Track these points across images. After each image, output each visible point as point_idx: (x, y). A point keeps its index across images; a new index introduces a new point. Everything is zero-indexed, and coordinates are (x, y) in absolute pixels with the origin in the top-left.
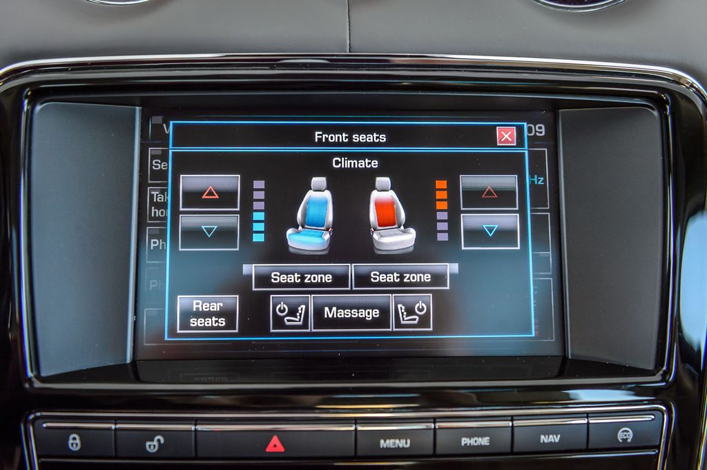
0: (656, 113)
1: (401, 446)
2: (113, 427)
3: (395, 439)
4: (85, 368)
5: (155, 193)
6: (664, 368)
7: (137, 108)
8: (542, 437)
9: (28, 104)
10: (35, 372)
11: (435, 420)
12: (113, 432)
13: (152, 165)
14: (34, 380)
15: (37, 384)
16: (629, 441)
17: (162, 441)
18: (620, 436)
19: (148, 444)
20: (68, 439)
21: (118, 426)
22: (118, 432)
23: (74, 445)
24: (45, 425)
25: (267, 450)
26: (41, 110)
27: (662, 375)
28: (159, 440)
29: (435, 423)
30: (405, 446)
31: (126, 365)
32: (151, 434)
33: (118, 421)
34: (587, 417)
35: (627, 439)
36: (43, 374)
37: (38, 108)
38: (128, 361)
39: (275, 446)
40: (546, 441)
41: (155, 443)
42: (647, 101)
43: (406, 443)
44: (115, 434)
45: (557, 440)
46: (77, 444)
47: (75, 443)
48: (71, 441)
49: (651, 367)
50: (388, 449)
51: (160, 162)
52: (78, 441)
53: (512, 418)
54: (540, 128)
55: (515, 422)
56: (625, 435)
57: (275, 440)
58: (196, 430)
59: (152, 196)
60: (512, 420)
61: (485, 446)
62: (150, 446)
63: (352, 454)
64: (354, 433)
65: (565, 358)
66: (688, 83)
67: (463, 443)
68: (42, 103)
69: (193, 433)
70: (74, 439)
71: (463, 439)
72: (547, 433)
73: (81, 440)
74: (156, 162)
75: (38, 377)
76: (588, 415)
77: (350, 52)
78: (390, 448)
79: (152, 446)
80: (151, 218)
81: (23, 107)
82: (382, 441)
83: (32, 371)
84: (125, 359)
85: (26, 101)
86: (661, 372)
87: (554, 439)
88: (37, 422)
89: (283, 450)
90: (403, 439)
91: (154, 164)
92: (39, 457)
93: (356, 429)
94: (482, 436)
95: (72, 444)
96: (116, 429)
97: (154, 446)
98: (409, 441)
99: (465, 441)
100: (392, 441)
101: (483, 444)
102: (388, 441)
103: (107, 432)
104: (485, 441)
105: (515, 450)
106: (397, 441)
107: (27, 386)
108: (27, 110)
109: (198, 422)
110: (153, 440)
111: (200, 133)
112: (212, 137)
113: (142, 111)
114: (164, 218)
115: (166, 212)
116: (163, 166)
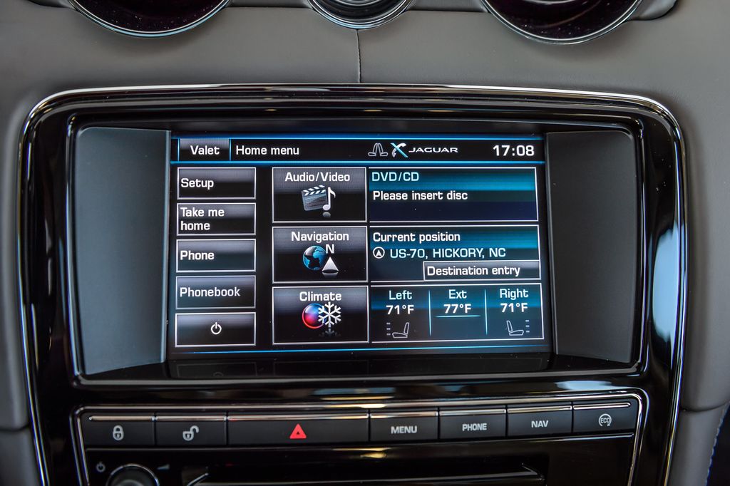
0: (631, 137)
1: (409, 432)
2: (153, 418)
3: (404, 425)
4: (124, 367)
5: (184, 209)
6: (639, 361)
7: (168, 131)
8: (533, 422)
9: (72, 129)
10: (81, 371)
11: (439, 409)
12: (153, 423)
13: (180, 183)
14: (81, 378)
15: (84, 382)
16: (609, 425)
17: (197, 431)
18: (601, 420)
19: (184, 433)
20: (113, 430)
21: (157, 418)
22: (157, 423)
23: (118, 436)
24: (90, 419)
25: (291, 437)
26: (83, 133)
27: (637, 367)
28: (194, 430)
29: (439, 411)
30: (413, 432)
31: (160, 364)
32: (187, 424)
33: (157, 414)
34: (572, 405)
35: (607, 423)
36: (88, 373)
37: (80, 133)
38: (162, 361)
39: (298, 433)
40: (536, 426)
41: (191, 432)
42: (622, 125)
43: (414, 430)
44: (155, 425)
45: (546, 426)
46: (120, 434)
47: (118, 433)
48: (115, 432)
49: (627, 361)
50: (398, 434)
51: (188, 180)
52: (121, 432)
53: (506, 406)
54: (530, 148)
55: (508, 410)
56: (605, 420)
57: (298, 428)
58: (227, 420)
59: (181, 212)
60: (506, 408)
61: (482, 431)
62: (186, 435)
63: (366, 439)
64: (368, 421)
65: (552, 353)
66: (659, 110)
67: (464, 429)
68: (84, 129)
69: (225, 423)
70: (118, 430)
71: (464, 425)
72: (537, 419)
73: (124, 430)
74: (184, 181)
75: (84, 375)
76: (572, 403)
77: (361, 82)
78: (400, 434)
79: (188, 435)
80: (180, 232)
81: (67, 131)
82: (393, 428)
83: (78, 370)
84: (160, 359)
85: (70, 127)
86: (636, 365)
87: (543, 424)
88: (84, 416)
89: (305, 437)
90: (411, 425)
91: (183, 182)
92: (85, 447)
93: (369, 417)
94: (481, 422)
95: (116, 435)
96: (155, 421)
97: (190, 435)
98: (416, 428)
99: (465, 427)
100: (401, 427)
101: (481, 429)
102: (397, 428)
103: (148, 423)
104: (482, 427)
105: (509, 434)
106: (406, 428)
107: (75, 384)
108: (71, 134)
109: (229, 413)
110: (189, 430)
111: (224, 154)
112: (235, 157)
113: (172, 135)
114: (193, 232)
115: (194, 226)
116: (191, 184)
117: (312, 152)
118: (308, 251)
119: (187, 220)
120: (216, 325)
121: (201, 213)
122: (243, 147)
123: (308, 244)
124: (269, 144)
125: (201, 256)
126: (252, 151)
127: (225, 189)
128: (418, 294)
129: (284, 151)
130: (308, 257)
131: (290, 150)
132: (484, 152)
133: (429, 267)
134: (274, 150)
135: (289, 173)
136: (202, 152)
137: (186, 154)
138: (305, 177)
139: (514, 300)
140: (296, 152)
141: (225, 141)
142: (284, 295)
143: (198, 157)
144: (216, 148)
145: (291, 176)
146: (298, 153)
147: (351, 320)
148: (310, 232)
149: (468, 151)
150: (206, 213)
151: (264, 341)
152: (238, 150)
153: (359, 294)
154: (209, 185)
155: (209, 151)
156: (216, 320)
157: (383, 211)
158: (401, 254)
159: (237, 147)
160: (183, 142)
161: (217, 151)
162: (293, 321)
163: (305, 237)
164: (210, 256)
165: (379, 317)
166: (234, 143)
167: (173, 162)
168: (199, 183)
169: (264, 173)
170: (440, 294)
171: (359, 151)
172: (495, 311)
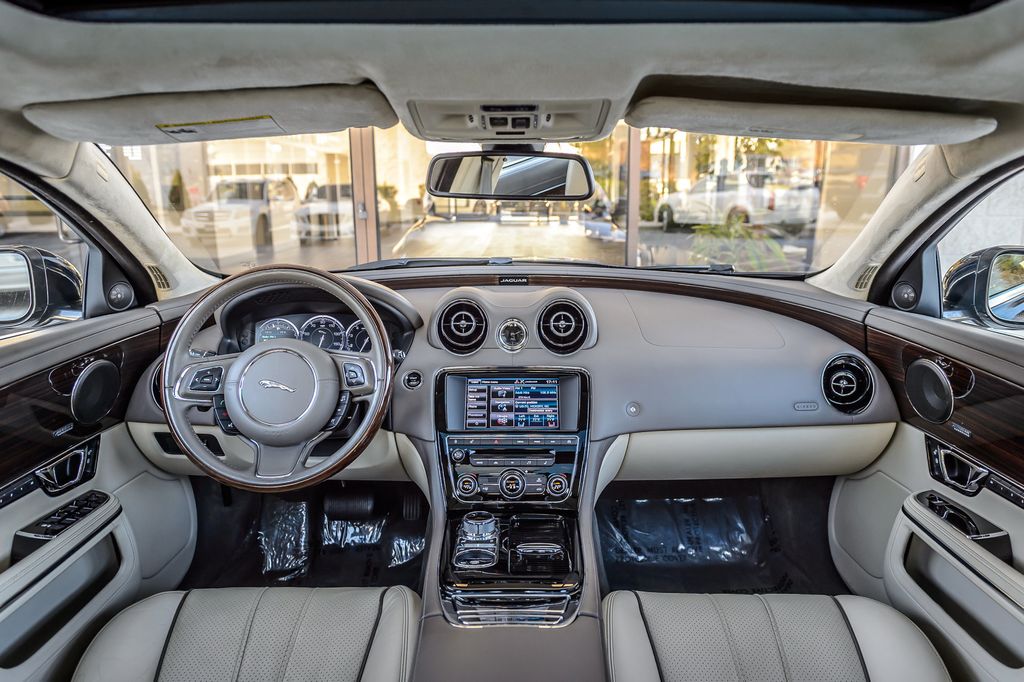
8: (551, 441)
13: (469, 390)
42: (574, 374)
59: (469, 396)
63: (511, 444)
67: (535, 442)
68: (448, 376)
77: (513, 365)
80: (469, 401)
111: (479, 383)
112: (482, 384)
113: (467, 378)
114: (472, 401)
117: (500, 382)
119: (470, 398)
121: (474, 396)
123: (500, 404)
124: (490, 380)
125: (474, 406)
126: (486, 382)
127: (479, 391)
128: (527, 416)
129: (494, 382)
130: (499, 407)
132: (545, 382)
133: (529, 410)
134: (491, 382)
136: (474, 382)
137: (470, 383)
138: (499, 388)
139: (551, 417)
141: (480, 380)
142: (493, 416)
143: (473, 384)
144: (478, 381)
145: (496, 388)
146: (497, 383)
147: (510, 423)
148: (500, 401)
149: (539, 382)
151: (488, 427)
152: (483, 382)
153: (512, 416)
154: (476, 390)
155: (476, 382)
156: (477, 421)
157: (517, 396)
158: (522, 406)
160: (470, 380)
162: (495, 423)
164: (476, 406)
165: (517, 421)
166: (482, 380)
167: (467, 385)
168: (473, 390)
169: (489, 387)
170: (532, 416)
171: (513, 382)
172: (546, 420)
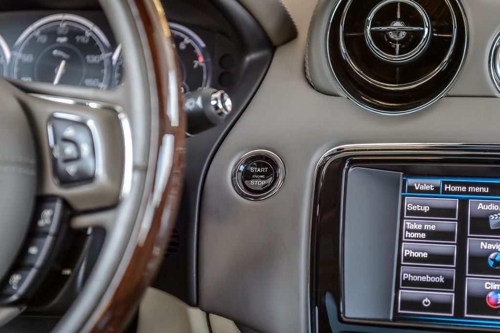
5: (408, 223)
7: (401, 173)
13: (407, 207)
26: (352, 171)
31: (389, 320)
36: (347, 315)
37: (351, 170)
51: (412, 205)
59: (406, 225)
68: (353, 167)
74: (410, 206)
80: (405, 238)
84: (389, 317)
85: (347, 164)
91: (408, 206)
108: (347, 168)
111: (437, 190)
112: (444, 192)
113: (404, 176)
114: (414, 238)
115: (415, 235)
116: (414, 208)
118: (492, 256)
119: (410, 231)
120: (426, 300)
121: (420, 227)
122: (450, 186)
123: (493, 251)
124: (467, 185)
125: (419, 254)
126: (455, 188)
127: (436, 212)
129: (478, 189)
130: (492, 260)
131: (482, 189)
134: (471, 189)
135: (481, 204)
136: (422, 188)
137: (412, 189)
138: (492, 207)
140: (486, 190)
141: (438, 182)
142: (474, 283)
143: (419, 191)
144: (431, 186)
145: (482, 206)
146: (487, 191)
148: (494, 243)
150: (423, 227)
151: (459, 313)
152: (446, 187)
154: (426, 209)
155: (427, 187)
156: (427, 297)
159: (446, 185)
160: (410, 181)
161: (432, 187)
162: (480, 305)
163: (490, 246)
164: (425, 255)
166: (444, 183)
167: (403, 194)
168: (420, 208)
169: (464, 203)
